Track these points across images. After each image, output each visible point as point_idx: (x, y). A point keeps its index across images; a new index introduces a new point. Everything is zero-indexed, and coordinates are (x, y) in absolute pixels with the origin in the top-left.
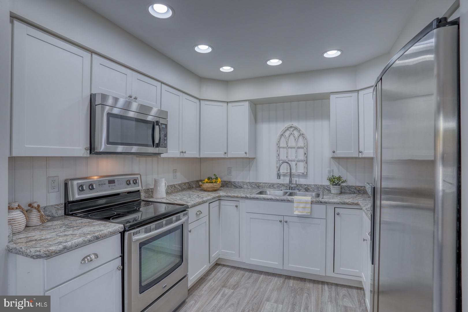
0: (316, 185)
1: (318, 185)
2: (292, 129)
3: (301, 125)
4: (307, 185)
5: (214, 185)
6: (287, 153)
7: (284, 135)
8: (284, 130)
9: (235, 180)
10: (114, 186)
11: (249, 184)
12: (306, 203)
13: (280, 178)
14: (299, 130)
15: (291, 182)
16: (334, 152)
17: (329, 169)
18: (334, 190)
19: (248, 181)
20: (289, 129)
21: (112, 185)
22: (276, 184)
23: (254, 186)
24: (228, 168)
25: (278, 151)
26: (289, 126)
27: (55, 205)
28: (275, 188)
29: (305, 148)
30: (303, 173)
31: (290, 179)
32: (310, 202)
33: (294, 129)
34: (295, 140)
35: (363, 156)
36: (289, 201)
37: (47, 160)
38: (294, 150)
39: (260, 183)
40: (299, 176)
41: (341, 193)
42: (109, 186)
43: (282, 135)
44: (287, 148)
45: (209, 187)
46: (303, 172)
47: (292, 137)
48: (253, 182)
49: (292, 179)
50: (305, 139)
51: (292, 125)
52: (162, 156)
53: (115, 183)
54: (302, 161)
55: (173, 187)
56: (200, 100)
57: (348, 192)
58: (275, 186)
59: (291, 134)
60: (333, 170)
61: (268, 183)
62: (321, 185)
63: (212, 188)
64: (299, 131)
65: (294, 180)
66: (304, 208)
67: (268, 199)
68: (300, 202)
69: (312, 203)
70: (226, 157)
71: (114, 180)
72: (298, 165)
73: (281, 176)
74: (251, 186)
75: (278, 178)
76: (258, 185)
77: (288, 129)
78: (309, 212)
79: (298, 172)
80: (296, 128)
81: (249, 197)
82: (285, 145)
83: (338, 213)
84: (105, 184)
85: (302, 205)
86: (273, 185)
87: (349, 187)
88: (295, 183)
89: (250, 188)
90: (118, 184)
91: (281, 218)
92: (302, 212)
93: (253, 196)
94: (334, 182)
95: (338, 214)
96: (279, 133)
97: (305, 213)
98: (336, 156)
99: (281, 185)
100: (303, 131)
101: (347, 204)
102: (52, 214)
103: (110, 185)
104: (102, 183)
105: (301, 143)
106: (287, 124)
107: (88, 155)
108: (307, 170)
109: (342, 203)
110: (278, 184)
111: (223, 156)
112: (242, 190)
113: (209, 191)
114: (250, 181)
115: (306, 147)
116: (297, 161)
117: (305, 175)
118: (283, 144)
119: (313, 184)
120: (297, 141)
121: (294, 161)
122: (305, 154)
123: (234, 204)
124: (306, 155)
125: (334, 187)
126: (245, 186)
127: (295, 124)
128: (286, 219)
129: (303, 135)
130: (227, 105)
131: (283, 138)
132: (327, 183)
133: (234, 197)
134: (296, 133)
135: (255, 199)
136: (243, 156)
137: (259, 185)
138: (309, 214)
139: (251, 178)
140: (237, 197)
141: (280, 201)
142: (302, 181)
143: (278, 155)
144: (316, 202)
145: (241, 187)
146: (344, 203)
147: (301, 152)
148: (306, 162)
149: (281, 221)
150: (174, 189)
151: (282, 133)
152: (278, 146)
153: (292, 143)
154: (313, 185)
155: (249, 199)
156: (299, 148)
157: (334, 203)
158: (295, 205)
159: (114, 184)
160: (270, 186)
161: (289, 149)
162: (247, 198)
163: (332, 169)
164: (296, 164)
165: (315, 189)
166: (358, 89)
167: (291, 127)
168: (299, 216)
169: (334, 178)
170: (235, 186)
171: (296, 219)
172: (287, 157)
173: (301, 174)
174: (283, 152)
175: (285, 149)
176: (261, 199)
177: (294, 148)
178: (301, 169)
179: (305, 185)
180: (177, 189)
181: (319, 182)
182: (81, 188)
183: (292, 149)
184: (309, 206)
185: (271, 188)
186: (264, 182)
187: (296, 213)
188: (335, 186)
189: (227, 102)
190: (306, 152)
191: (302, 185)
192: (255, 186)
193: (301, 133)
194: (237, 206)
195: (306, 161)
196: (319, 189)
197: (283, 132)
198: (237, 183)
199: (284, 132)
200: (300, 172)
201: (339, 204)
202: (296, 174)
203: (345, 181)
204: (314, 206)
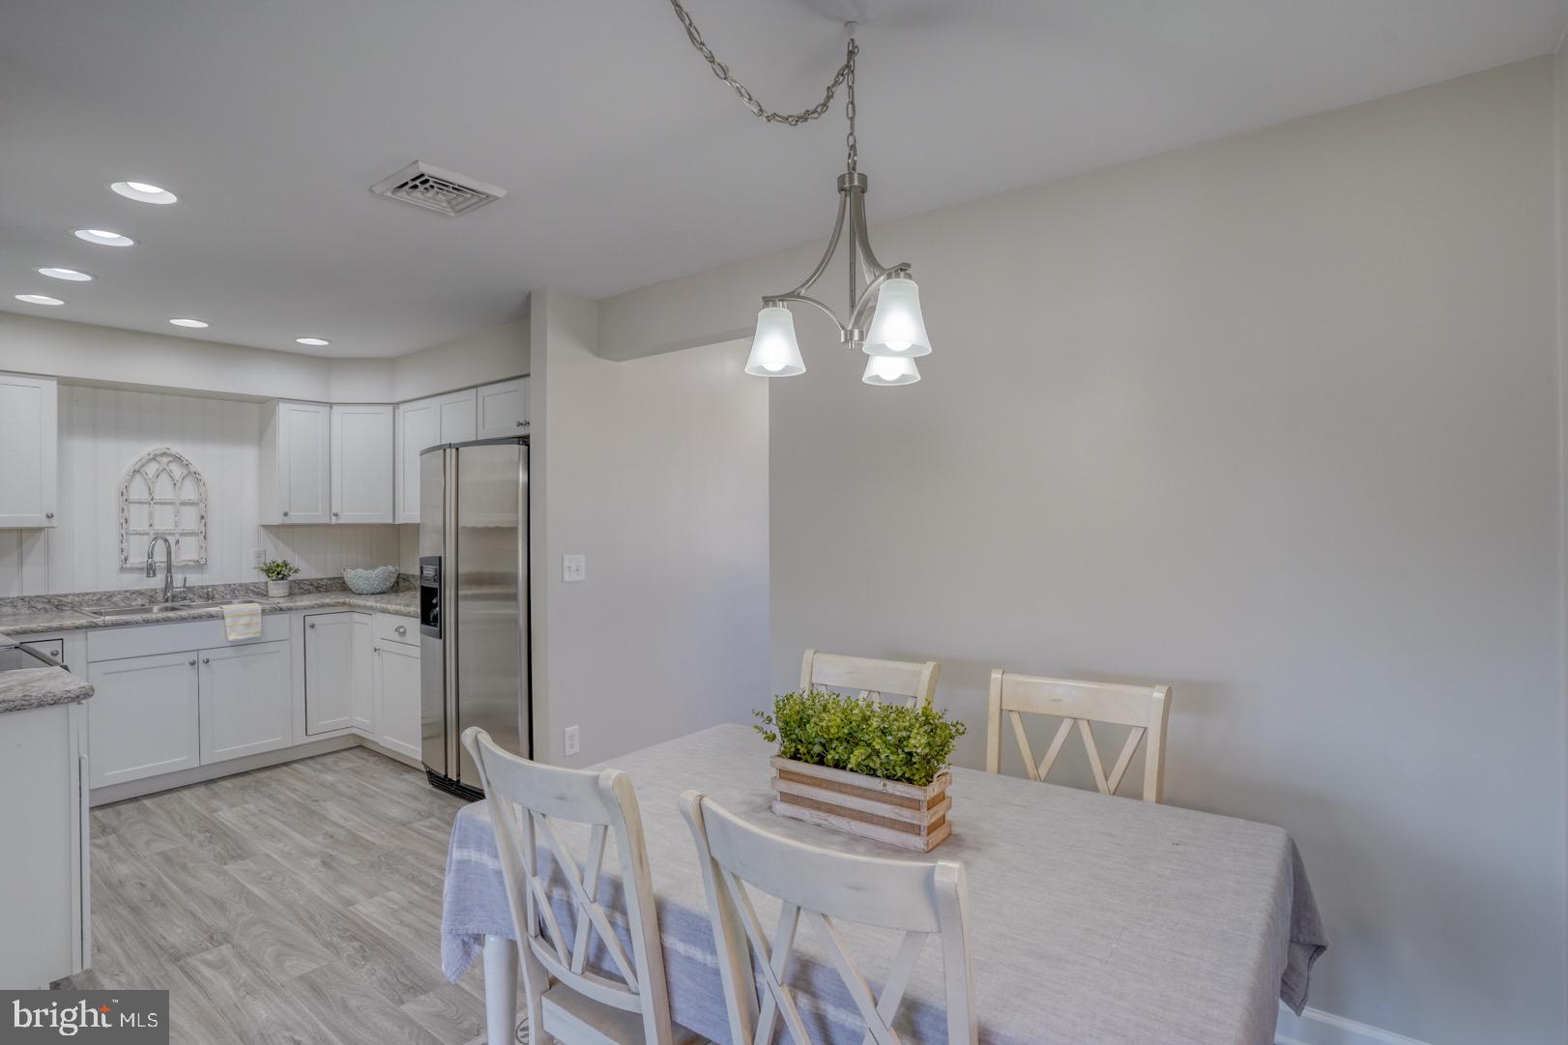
0: (230, 585)
1: (235, 584)
2: (165, 460)
3: (194, 453)
4: (207, 587)
6: (151, 515)
7: (142, 470)
8: (144, 461)
12: (252, 614)
13: (154, 575)
14: (185, 462)
16: (285, 514)
17: (256, 549)
18: (277, 589)
20: (158, 459)
23: (41, 607)
25: (125, 510)
26: (158, 453)
29: (202, 505)
30: (197, 561)
31: (167, 578)
32: (260, 612)
33: (171, 459)
34: (174, 484)
35: (341, 521)
36: (211, 616)
38: (170, 509)
39: (65, 595)
41: (291, 594)
43: (137, 470)
44: (151, 502)
46: (195, 557)
47: (164, 477)
48: (38, 596)
49: (174, 575)
50: (202, 484)
51: (168, 451)
54: (193, 534)
59: (164, 469)
60: (266, 550)
62: (241, 585)
64: (187, 465)
65: (178, 580)
66: (248, 625)
68: (237, 616)
69: (263, 611)
72: (181, 543)
74: (31, 607)
75: (148, 576)
76: (57, 603)
77: (154, 459)
78: (257, 633)
79: (187, 558)
80: (178, 459)
82: (145, 496)
85: (243, 621)
87: (311, 582)
88: (181, 585)
91: (193, 657)
92: (245, 634)
94: (278, 574)
95: (312, 626)
96: (129, 466)
97: (249, 636)
98: (289, 522)
100: (196, 466)
101: (329, 605)
105: (189, 491)
106: (154, 447)
108: (207, 554)
109: (319, 606)
114: (26, 594)
116: (181, 534)
117: (199, 566)
118: (138, 491)
119: (220, 583)
120: (179, 489)
121: (173, 534)
122: (202, 517)
124: (203, 521)
125: (277, 585)
127: (176, 448)
128: (203, 655)
129: (197, 476)
131: (138, 478)
132: (263, 578)
133: (48, 630)
134: (177, 471)
137: (60, 601)
138: (258, 635)
139: (27, 584)
140: (59, 629)
142: (195, 580)
143: (124, 521)
144: (271, 610)
146: (323, 606)
147: (190, 514)
148: (205, 537)
149: (193, 664)
151: (136, 467)
152: (124, 497)
153: (164, 490)
154: (223, 585)
155: (100, 628)
156: (183, 504)
157: (306, 608)
158: (228, 621)
161: (157, 506)
163: (264, 549)
164: (177, 542)
165: (226, 594)
166: (332, 401)
167: (164, 454)
168: (236, 645)
169: (278, 566)
171: (229, 652)
172: (151, 525)
173: (192, 563)
174: (138, 513)
175: (146, 505)
177: (172, 503)
178: (187, 552)
179: (203, 586)
181: (234, 579)
183: (166, 506)
184: (258, 619)
186: (78, 591)
187: (232, 637)
188: (280, 582)
190: (204, 514)
191: (193, 587)
192: (48, 606)
193: (192, 470)
195: (203, 534)
197: (139, 464)
199: (143, 466)
200: (190, 558)
201: (313, 608)
202: (179, 564)
203: (296, 571)
204: (269, 618)
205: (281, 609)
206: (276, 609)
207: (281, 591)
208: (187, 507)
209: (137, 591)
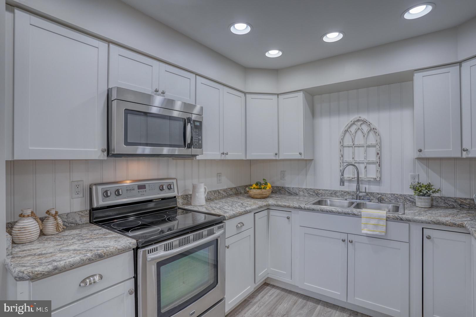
0: (394, 195)
1: (397, 195)
2: (359, 123)
3: (372, 118)
4: (381, 194)
5: (263, 191)
6: (354, 153)
7: (349, 130)
8: (349, 125)
9: (289, 186)
10: (144, 192)
11: (305, 191)
12: (379, 219)
13: (343, 185)
14: (369, 123)
15: (358, 189)
16: (420, 151)
17: (413, 174)
18: (421, 202)
19: (304, 187)
20: (356, 123)
21: (142, 190)
22: (339, 192)
23: (311, 194)
24: (281, 171)
25: (342, 151)
26: (356, 120)
27: (79, 212)
28: (337, 197)
29: (378, 147)
30: (375, 179)
31: (357, 185)
32: (385, 218)
33: (362, 122)
34: (364, 136)
35: (470, 155)
36: (354, 215)
37: (70, 164)
38: (362, 149)
39: (319, 190)
40: (369, 182)
41: (432, 207)
42: (139, 192)
43: (346, 131)
44: (353, 146)
45: (256, 193)
46: (375, 177)
47: (359, 132)
48: (310, 189)
49: (360, 185)
50: (377, 135)
51: (360, 119)
52: (198, 158)
53: (145, 188)
54: (373, 163)
55: (217, 193)
56: (245, 93)
57: (444, 205)
58: (338, 194)
59: (359, 129)
60: (419, 175)
61: (330, 190)
62: (401, 195)
63: (260, 195)
64: (369, 125)
65: (363, 187)
66: (376, 226)
67: (327, 212)
68: (370, 217)
69: (388, 219)
70: (277, 158)
71: (145, 185)
72: (367, 167)
73: (345, 181)
74: (308, 193)
75: (341, 185)
76: (316, 193)
77: (354, 124)
78: (383, 232)
79: (368, 177)
80: (365, 122)
81: (303, 207)
82: (351, 144)
83: (429, 236)
84: (133, 189)
85: (373, 222)
86: (336, 193)
87: (445, 199)
88: (364, 191)
89: (307, 195)
90: (150, 189)
91: (344, 237)
92: (374, 231)
93: (308, 207)
94: (420, 191)
95: (429, 238)
96: (343, 129)
97: (377, 233)
98: (423, 156)
99: (345, 193)
100: (375, 124)
101: (444, 224)
102: (76, 221)
103: (140, 190)
104: (131, 188)
105: (372, 140)
106: (354, 117)
107: (106, 158)
108: (381, 175)
109: (434, 223)
110: (342, 191)
111: (274, 158)
112: (298, 197)
113: (257, 198)
114: (308, 188)
115: (379, 145)
116: (367, 163)
117: (378, 181)
118: (348, 141)
119: (389, 193)
120: (366, 139)
121: (363, 163)
122: (378, 154)
123: (286, 214)
124: (378, 156)
125: (421, 199)
126: (301, 193)
127: (364, 116)
128: (351, 237)
129: (375, 130)
130: (278, 97)
131: (347, 134)
132: (411, 192)
133: (285, 206)
134: (365, 128)
135: (311, 210)
136: (297, 158)
137: (318, 192)
138: (383, 234)
139: (308, 183)
140: (289, 207)
141: (343, 215)
142: (374, 189)
143: (341, 156)
144: (393, 219)
145: (296, 194)
146: (439, 223)
147: (372, 152)
148: (379, 165)
149: (344, 241)
150: (218, 195)
151: (346, 129)
152: (341, 144)
153: (360, 140)
155: (303, 210)
156: (369, 146)
157: (422, 222)
158: (363, 220)
159: (144, 190)
160: (331, 193)
161: (356, 148)
162: (300, 208)
163: (417, 174)
164: (366, 167)
165: (392, 200)
166: (460, 60)
167: (358, 121)
168: (368, 236)
169: (420, 186)
170: (289, 193)
171: (366, 240)
172: (353, 158)
173: (372, 180)
174: (348, 152)
175: (351, 148)
176: (318, 211)
177: (363, 146)
178: (372, 173)
179: (378, 193)
180: (222, 195)
181: (398, 191)
182: (106, 194)
183: (360, 148)
184: (383, 223)
185: (333, 197)
186: (324, 189)
187: (365, 231)
188: (423, 197)
189: (278, 95)
190: (379, 152)
191: (373, 193)
192: (314, 194)
193: (372, 127)
194: (288, 218)
195: (378, 163)
196: (398, 199)
197: (347, 127)
198: (292, 189)
199: (349, 127)
200: (372, 177)
201: (429, 223)
202: (365, 180)
203: (438, 191)
204: (391, 224)
205: (401, 219)
206: (397, 219)
207: (423, 204)
208: (371, 148)
209: (347, 192)
